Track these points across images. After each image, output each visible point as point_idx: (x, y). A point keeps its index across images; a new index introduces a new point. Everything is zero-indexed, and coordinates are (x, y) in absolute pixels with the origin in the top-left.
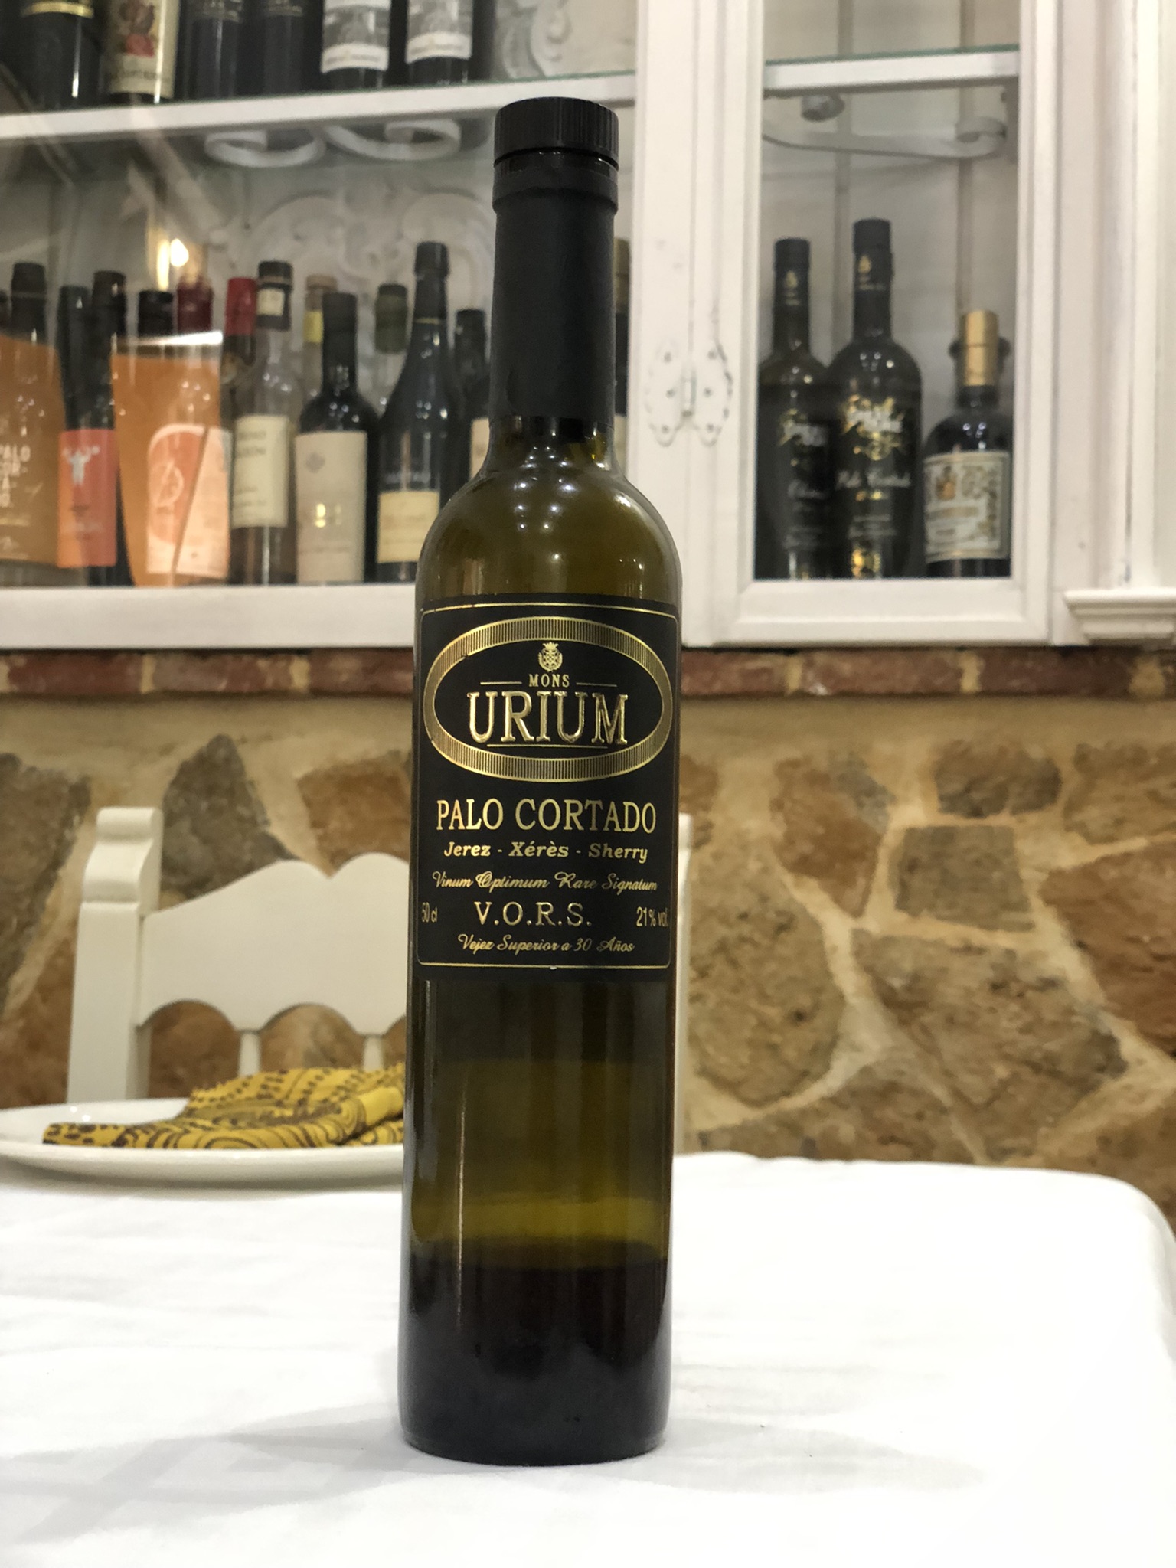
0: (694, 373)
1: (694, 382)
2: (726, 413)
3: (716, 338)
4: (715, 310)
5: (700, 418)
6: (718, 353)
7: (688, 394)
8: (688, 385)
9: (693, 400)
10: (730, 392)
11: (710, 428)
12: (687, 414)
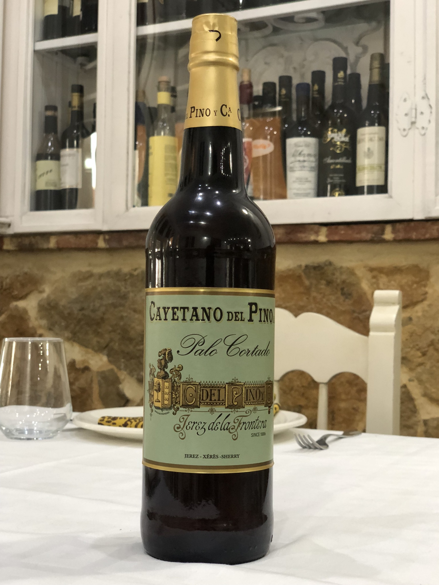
0: (416, 105)
1: (416, 109)
2: (430, 121)
3: (425, 91)
4: (425, 79)
5: (419, 125)
6: (426, 97)
7: (414, 115)
8: (414, 111)
9: (416, 117)
10: (431, 112)
11: (423, 128)
12: (413, 123)
